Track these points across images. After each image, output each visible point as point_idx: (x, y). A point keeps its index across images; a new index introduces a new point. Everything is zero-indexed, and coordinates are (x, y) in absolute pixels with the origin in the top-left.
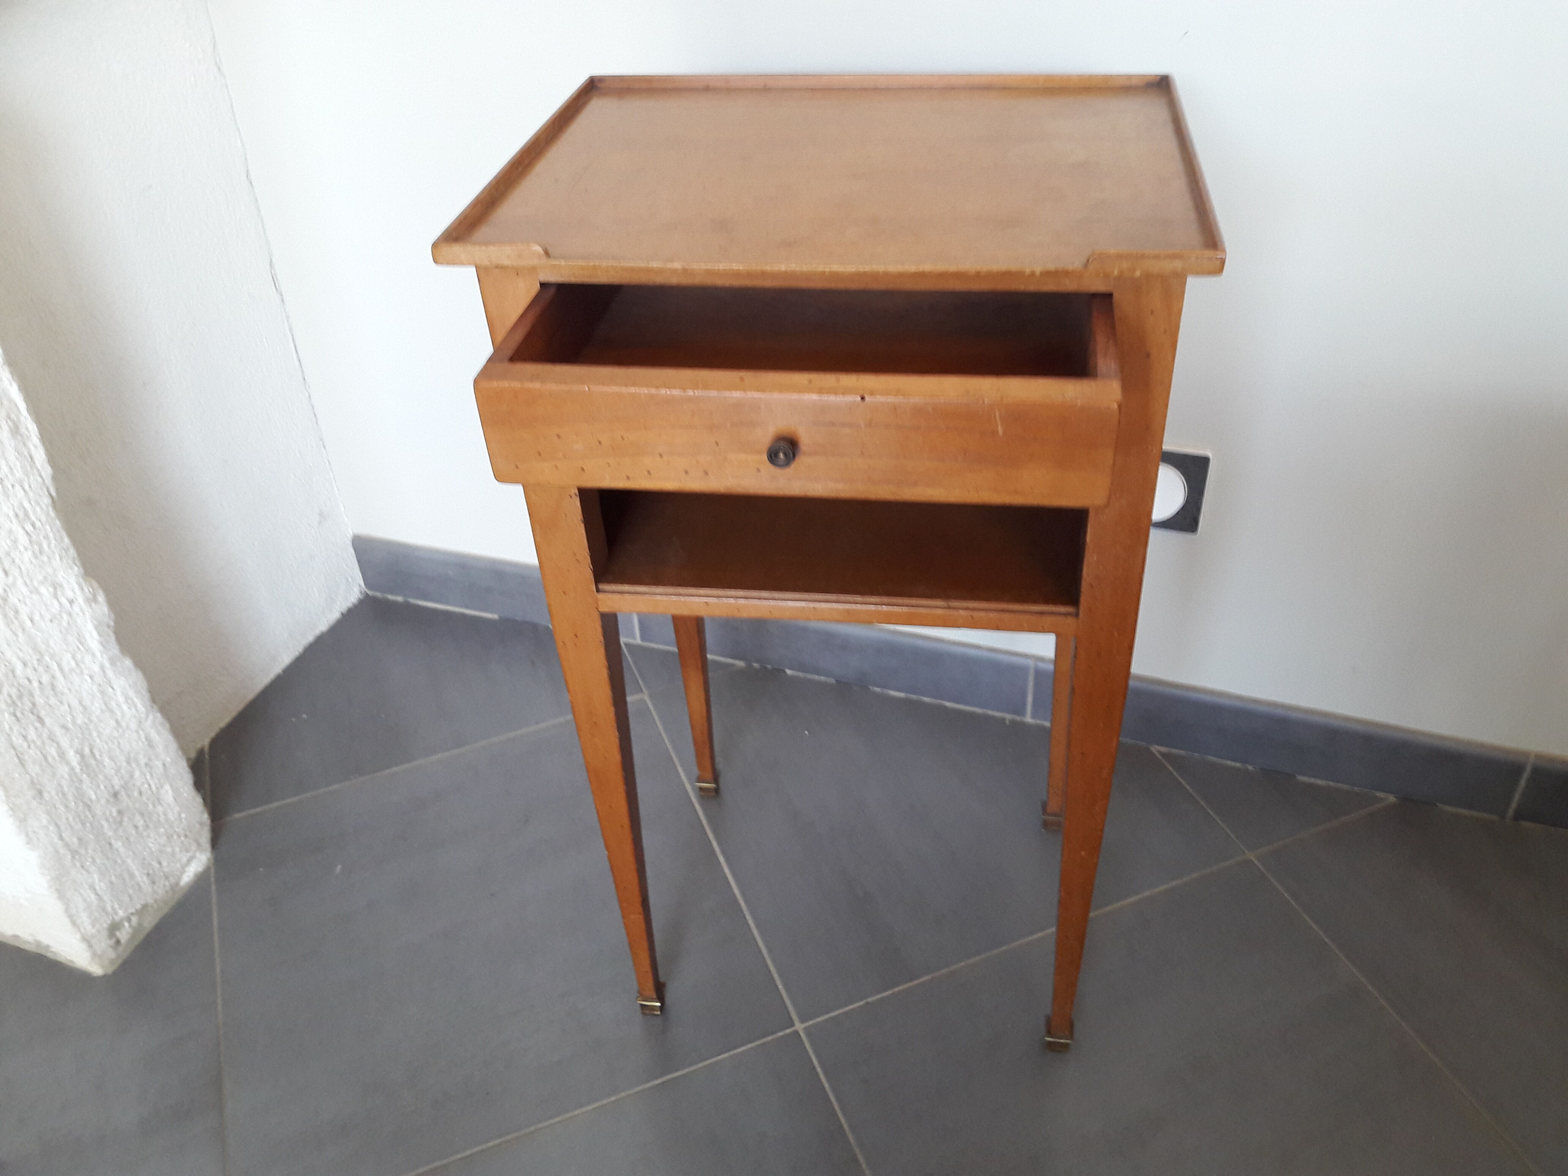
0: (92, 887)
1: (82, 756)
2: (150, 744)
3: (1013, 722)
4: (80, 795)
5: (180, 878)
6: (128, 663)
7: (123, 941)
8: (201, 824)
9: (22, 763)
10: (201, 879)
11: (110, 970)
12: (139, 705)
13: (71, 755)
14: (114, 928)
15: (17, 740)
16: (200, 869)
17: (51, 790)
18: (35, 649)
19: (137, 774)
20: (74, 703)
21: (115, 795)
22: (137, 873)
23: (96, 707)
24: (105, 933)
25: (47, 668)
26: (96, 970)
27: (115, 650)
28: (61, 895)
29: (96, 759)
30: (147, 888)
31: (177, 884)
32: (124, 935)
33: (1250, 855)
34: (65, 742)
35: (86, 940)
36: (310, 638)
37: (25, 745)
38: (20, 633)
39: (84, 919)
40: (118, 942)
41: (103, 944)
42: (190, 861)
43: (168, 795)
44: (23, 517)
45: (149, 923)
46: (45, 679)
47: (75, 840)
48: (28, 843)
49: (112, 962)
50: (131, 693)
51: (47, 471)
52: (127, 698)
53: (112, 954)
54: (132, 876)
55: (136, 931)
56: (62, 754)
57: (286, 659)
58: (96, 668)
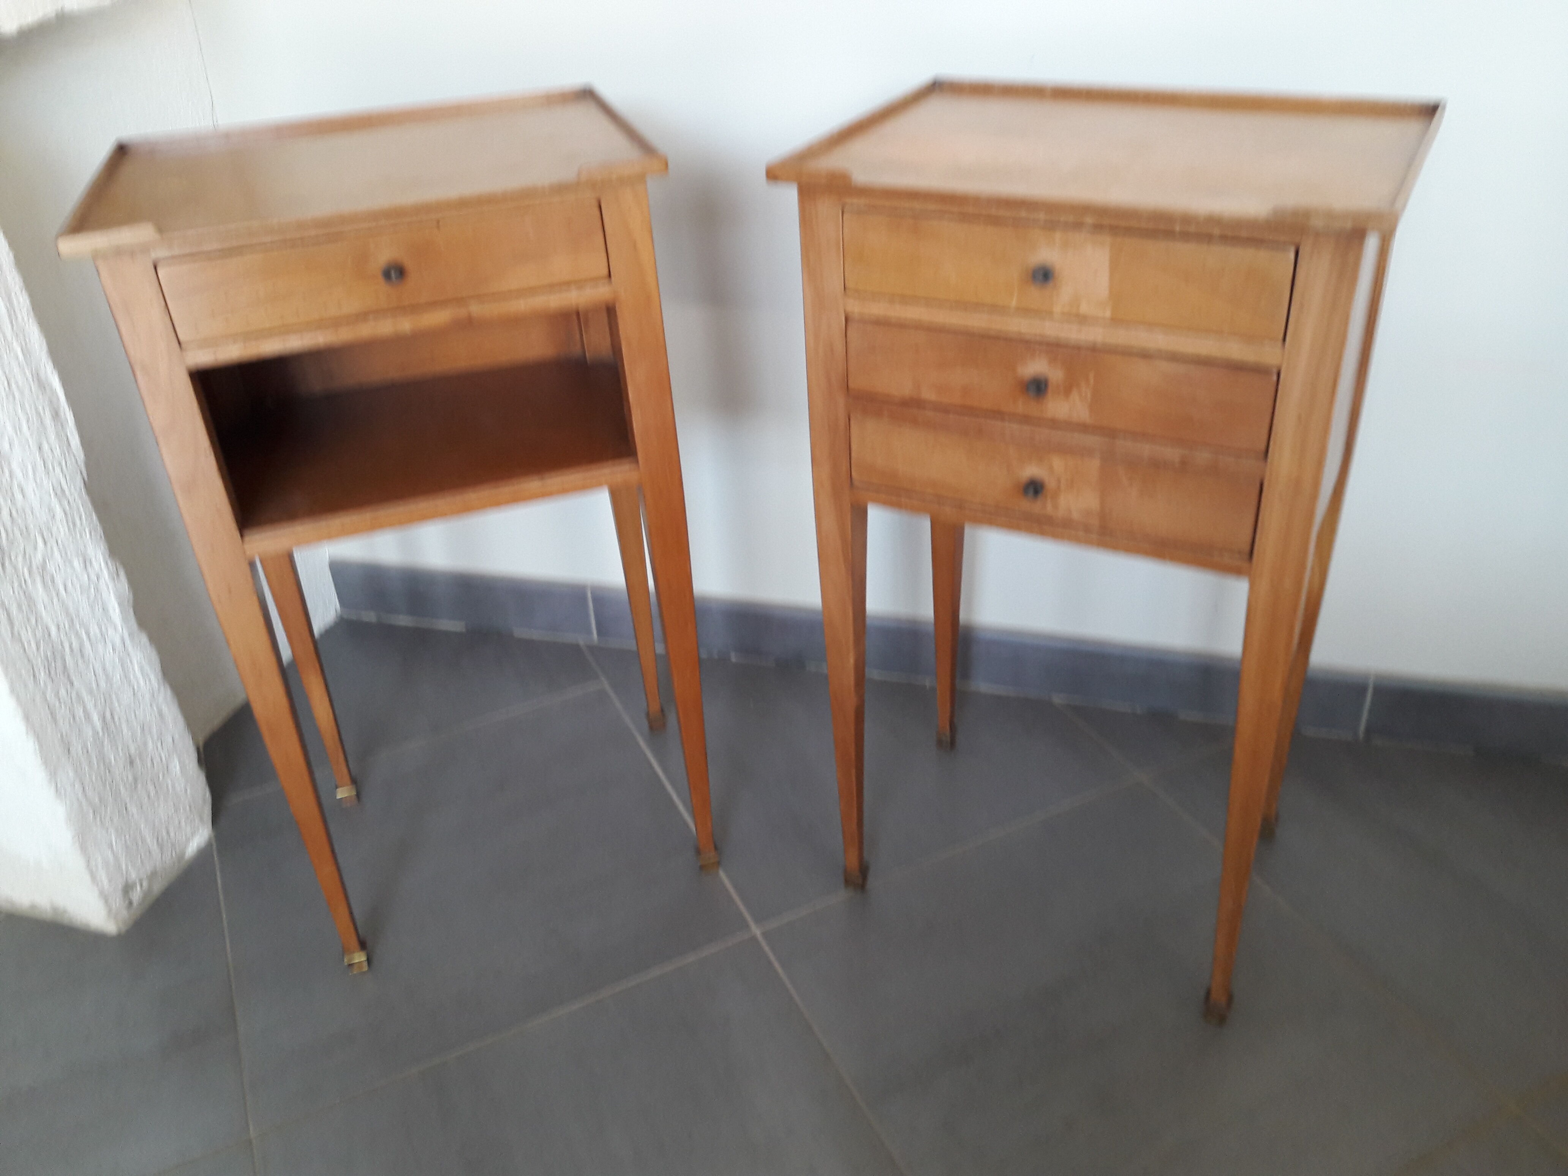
0: (110, 846)
1: (104, 718)
2: (161, 714)
4: (102, 757)
5: (185, 847)
6: (144, 638)
7: (135, 903)
8: (205, 800)
11: (124, 929)
12: (152, 677)
13: (95, 718)
14: (127, 889)
15: (50, 695)
16: (203, 843)
17: (77, 748)
18: (68, 614)
19: (150, 744)
20: (100, 671)
21: (132, 763)
22: (148, 840)
23: (117, 677)
24: (119, 894)
25: (77, 634)
26: (112, 927)
27: (133, 624)
28: (83, 848)
29: (115, 726)
30: (157, 854)
31: (183, 853)
32: (137, 895)
34: (90, 705)
35: (105, 897)
37: (57, 704)
38: (55, 600)
39: (102, 876)
40: (131, 903)
41: (118, 902)
42: (195, 832)
43: (176, 767)
44: (60, 494)
45: (158, 887)
46: (75, 645)
47: (97, 800)
48: (57, 796)
49: (125, 922)
50: (147, 668)
51: (80, 455)
52: (142, 669)
53: (125, 913)
54: (143, 841)
55: (146, 895)
56: (88, 716)
58: (118, 641)
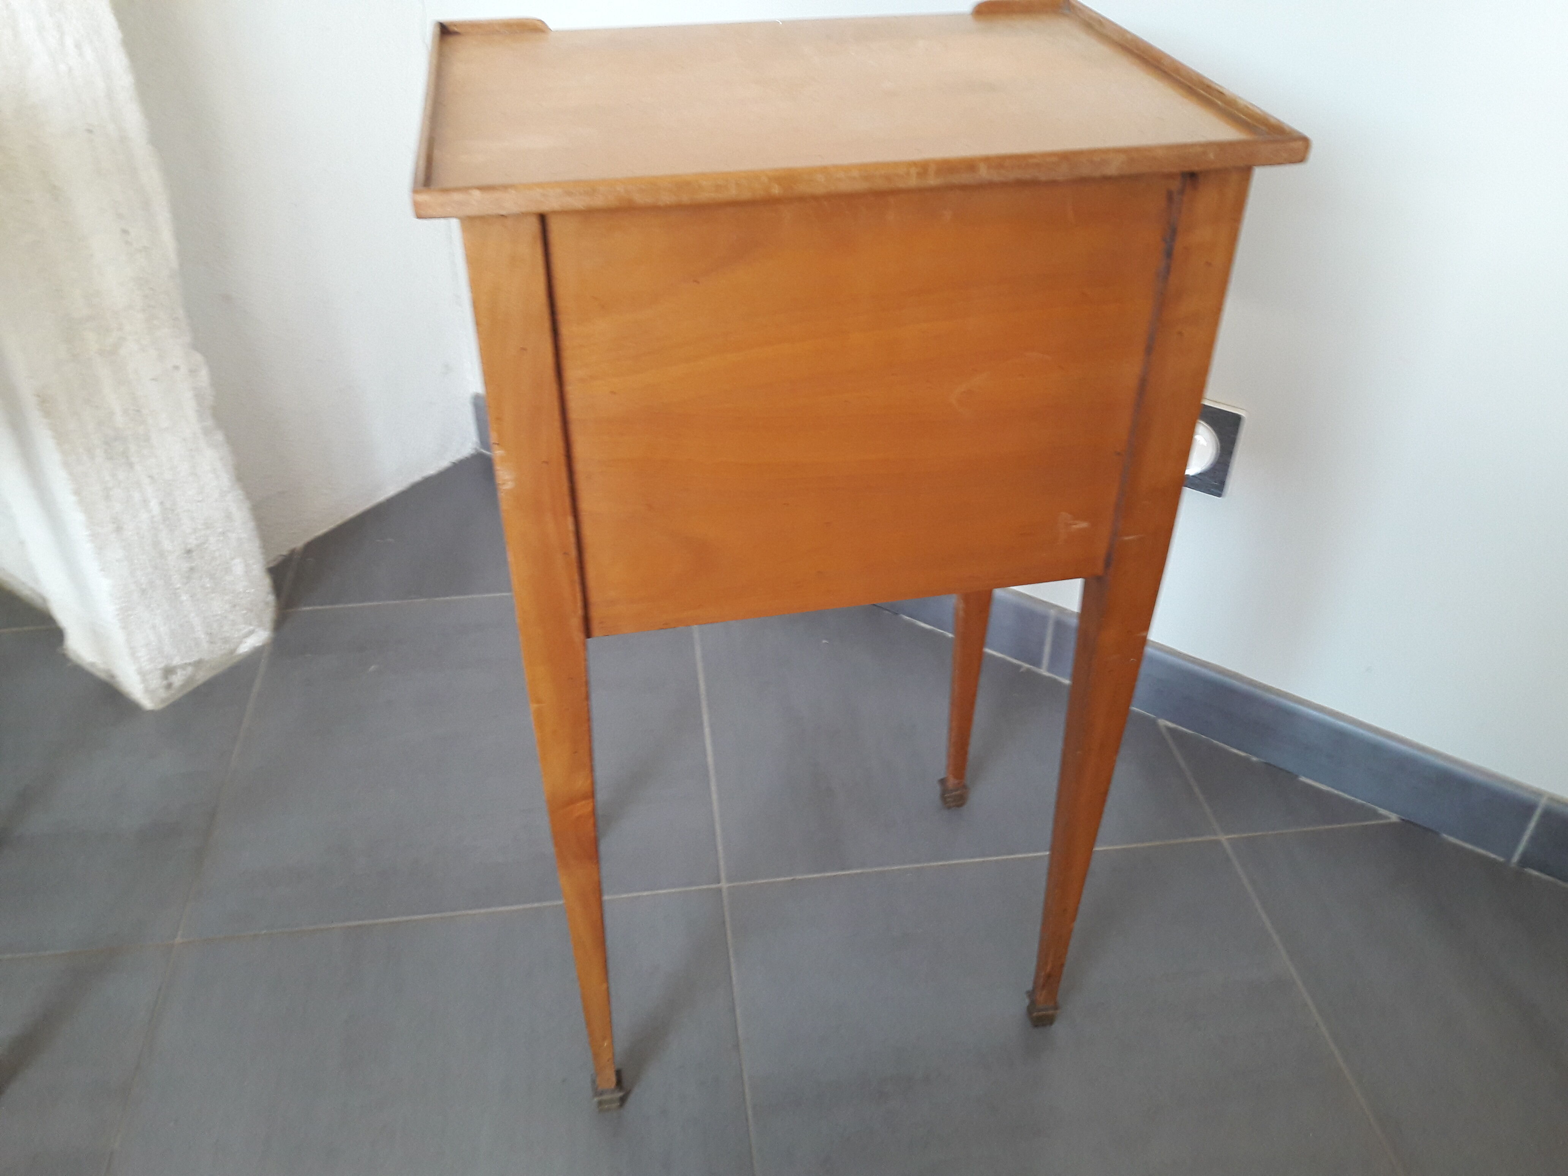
0: (154, 627)
1: (164, 508)
2: (229, 516)
3: (1028, 670)
4: (156, 544)
5: (238, 646)
6: (219, 437)
7: (175, 685)
8: (267, 603)
9: (107, 498)
10: (256, 653)
11: (159, 708)
13: (154, 505)
14: (168, 671)
16: (258, 644)
17: (130, 529)
19: (213, 539)
21: (189, 552)
22: (197, 628)
23: (184, 469)
24: (160, 673)
26: (147, 703)
27: (209, 423)
30: (205, 645)
31: (234, 650)
32: (177, 680)
33: (1223, 838)
34: (149, 491)
35: (142, 673)
36: (417, 477)
39: (143, 654)
40: (170, 685)
41: (156, 682)
42: (251, 633)
43: (238, 567)
45: (203, 676)
47: (145, 581)
48: (102, 570)
49: (163, 701)
53: (162, 694)
54: (192, 629)
55: (190, 680)
56: (145, 502)
57: (391, 490)
58: (189, 434)
